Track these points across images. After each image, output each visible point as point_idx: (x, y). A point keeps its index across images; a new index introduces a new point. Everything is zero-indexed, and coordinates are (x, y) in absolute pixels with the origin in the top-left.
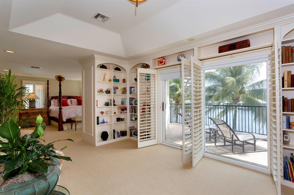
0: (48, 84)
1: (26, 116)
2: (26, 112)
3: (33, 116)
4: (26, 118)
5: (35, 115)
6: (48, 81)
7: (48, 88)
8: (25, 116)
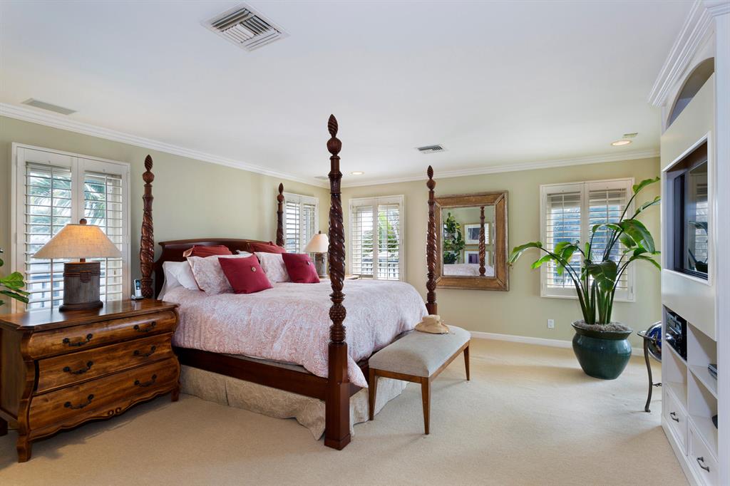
0: (148, 178)
1: (67, 370)
2: (66, 341)
3: (108, 359)
4: (65, 377)
5: (115, 350)
6: (148, 162)
7: (148, 199)
8: (62, 366)
